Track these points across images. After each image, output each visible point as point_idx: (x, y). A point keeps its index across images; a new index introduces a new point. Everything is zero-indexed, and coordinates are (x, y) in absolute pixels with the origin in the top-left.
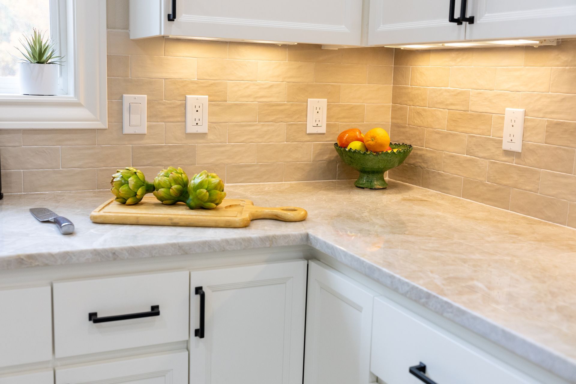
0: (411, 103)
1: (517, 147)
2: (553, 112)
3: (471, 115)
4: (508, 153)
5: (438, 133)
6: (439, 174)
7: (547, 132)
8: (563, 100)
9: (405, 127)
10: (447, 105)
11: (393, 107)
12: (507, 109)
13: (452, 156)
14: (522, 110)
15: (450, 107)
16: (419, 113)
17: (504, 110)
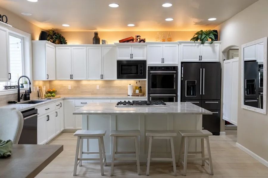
0: (53, 86)
1: (70, 89)
2: (74, 86)
5: (59, 89)
6: (59, 94)
8: (75, 84)
9: (52, 88)
12: (68, 86)
13: (61, 91)
14: (70, 86)
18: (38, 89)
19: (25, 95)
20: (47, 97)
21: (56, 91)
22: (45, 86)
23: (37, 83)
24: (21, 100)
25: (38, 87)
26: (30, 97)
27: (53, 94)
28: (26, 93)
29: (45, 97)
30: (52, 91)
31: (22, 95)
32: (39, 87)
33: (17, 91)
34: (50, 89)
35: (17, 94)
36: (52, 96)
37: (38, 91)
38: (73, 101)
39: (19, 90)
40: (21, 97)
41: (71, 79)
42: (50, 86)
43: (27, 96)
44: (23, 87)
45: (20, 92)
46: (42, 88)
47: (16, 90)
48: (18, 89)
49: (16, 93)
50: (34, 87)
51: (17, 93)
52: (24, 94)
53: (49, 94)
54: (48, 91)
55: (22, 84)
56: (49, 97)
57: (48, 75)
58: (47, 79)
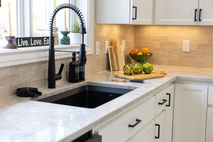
0: (143, 40)
1: (188, 50)
2: (199, 41)
3: (170, 43)
5: (156, 48)
6: (157, 60)
7: (198, 46)
8: (202, 38)
9: (141, 47)
10: (160, 40)
11: (134, 41)
12: (183, 41)
13: (163, 55)
14: (189, 41)
15: (160, 41)
16: (147, 43)
18: (107, 47)
19: (72, 66)
20: (131, 74)
21: (151, 54)
22: (124, 42)
23: (105, 31)
24: (58, 83)
25: (107, 42)
26: (84, 72)
27: (146, 65)
28: (74, 59)
29: (125, 74)
30: (140, 54)
31: (62, 65)
32: (111, 44)
33: (47, 54)
34: (135, 47)
35: (47, 65)
36: (144, 69)
37: (108, 54)
38: (203, 87)
39: (52, 52)
40: (57, 72)
41: (195, 23)
42: (135, 39)
43: (77, 70)
44: (66, 41)
45: (56, 58)
46: (118, 46)
47: (45, 50)
48: (48, 47)
49: (44, 59)
50: (98, 43)
51: (47, 59)
52: (67, 63)
53: (137, 66)
54: (130, 54)
55: (65, 34)
56: (136, 73)
57: (136, 7)
58: (133, 19)
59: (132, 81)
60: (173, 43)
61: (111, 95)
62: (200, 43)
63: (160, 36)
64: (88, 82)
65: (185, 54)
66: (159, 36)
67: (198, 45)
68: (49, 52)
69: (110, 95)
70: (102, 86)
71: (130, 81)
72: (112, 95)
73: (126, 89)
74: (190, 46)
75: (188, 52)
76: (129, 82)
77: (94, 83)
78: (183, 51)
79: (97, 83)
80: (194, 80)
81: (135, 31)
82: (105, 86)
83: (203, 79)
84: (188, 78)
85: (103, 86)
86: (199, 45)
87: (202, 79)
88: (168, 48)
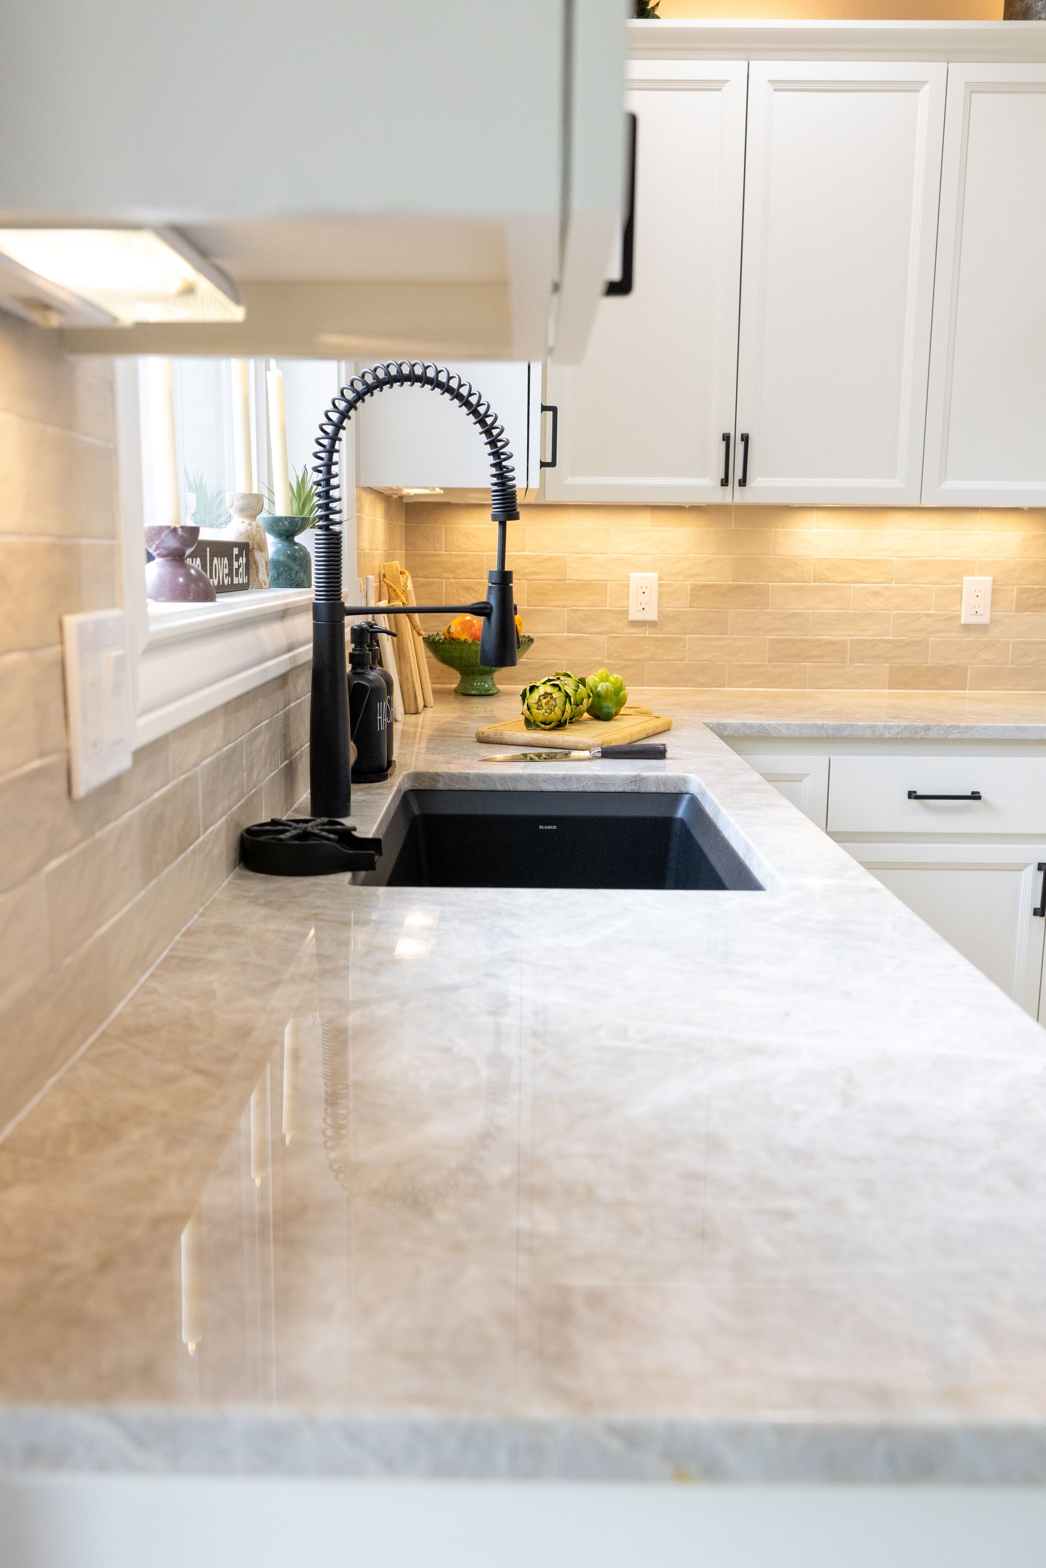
0: (451, 575)
1: (651, 615)
3: (572, 584)
4: (635, 624)
7: (691, 595)
8: (709, 562)
10: (526, 574)
12: (632, 575)
13: (543, 638)
14: (656, 575)
15: (531, 577)
17: (628, 577)
20: (559, 725)
28: (361, 658)
38: (811, 762)
39: (334, 619)
41: (724, 496)
57: (554, 410)
58: (543, 465)
59: (610, 753)
60: (586, 586)
61: (550, 827)
62: (702, 581)
63: (526, 557)
64: (417, 776)
65: (642, 629)
66: (521, 556)
67: (691, 590)
68: (315, 617)
69: (541, 827)
70: (492, 788)
71: (600, 755)
72: (555, 827)
73: (621, 790)
74: (660, 595)
75: (652, 624)
76: (598, 758)
77: (451, 777)
78: (631, 617)
79: (467, 777)
80: (775, 734)
81: (408, 531)
82: (510, 786)
83: (813, 726)
84: (751, 727)
85: (499, 788)
86: (699, 592)
87: (807, 726)
88: (565, 607)
